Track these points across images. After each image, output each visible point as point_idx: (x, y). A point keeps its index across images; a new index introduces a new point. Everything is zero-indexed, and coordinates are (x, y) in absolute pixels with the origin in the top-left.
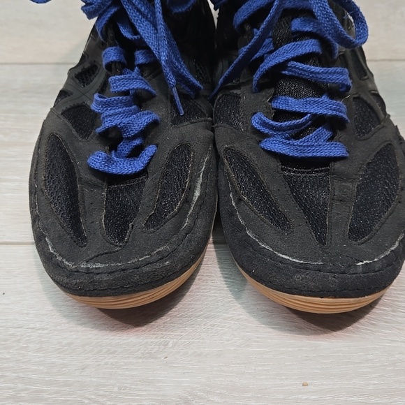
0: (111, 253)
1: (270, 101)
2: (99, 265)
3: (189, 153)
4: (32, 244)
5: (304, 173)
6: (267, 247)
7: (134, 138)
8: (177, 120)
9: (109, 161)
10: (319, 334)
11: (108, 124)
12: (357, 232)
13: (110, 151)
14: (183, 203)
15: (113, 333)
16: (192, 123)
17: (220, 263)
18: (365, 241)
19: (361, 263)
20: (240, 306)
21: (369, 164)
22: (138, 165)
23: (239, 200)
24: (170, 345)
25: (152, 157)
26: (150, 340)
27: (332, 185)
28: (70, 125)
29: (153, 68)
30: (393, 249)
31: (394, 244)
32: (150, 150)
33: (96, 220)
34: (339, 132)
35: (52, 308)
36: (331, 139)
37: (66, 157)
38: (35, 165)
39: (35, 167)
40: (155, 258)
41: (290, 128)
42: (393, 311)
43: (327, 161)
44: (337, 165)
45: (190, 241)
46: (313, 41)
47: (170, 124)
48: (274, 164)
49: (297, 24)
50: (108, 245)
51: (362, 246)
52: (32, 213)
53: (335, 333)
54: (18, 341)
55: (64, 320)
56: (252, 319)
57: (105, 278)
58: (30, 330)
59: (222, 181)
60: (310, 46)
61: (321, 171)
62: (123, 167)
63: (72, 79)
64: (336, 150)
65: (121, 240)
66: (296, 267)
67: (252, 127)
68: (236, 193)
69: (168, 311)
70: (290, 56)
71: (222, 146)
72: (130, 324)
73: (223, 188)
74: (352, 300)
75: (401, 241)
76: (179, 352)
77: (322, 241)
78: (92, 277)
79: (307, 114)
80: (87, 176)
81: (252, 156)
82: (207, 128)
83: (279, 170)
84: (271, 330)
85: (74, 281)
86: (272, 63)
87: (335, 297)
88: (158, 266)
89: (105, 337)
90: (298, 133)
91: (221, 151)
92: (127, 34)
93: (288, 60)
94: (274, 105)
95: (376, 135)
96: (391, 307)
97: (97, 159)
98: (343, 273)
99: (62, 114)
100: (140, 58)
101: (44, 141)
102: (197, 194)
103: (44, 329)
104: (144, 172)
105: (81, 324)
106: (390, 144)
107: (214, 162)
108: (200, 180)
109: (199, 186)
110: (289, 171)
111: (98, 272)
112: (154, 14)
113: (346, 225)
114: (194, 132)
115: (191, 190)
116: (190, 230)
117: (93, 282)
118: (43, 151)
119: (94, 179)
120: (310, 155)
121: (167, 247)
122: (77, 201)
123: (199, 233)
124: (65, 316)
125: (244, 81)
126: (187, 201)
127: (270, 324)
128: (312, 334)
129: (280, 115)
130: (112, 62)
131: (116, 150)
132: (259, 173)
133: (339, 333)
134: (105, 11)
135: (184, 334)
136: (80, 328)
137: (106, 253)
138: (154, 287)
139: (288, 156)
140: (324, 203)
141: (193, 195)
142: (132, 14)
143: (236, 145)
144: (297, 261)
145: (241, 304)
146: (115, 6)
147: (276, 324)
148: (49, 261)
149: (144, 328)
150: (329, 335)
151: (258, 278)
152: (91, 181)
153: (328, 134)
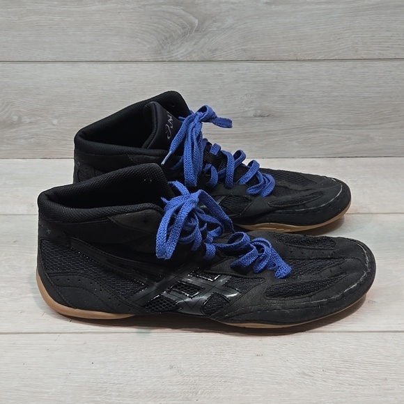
58: (111, 385)
76: (205, 397)
103: (120, 384)
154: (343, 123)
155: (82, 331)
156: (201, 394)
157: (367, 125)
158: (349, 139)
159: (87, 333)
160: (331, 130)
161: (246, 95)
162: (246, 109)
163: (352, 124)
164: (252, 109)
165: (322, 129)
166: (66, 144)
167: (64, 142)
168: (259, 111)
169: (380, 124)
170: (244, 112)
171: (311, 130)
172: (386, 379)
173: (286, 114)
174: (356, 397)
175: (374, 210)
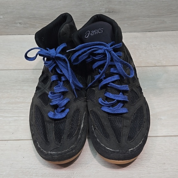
0: (57, 148)
1: (104, 94)
2: (54, 153)
3: (79, 112)
4: (31, 140)
5: (115, 117)
6: (103, 145)
7: (62, 107)
8: (75, 100)
9: (55, 115)
10: (119, 169)
11: (54, 103)
12: (130, 138)
13: (55, 110)
14: (78, 130)
15: (58, 170)
16: (80, 100)
17: (89, 145)
18: (132, 141)
19: (130, 150)
20: (95, 160)
21: (135, 113)
22: (63, 115)
23: (95, 129)
24: (75, 173)
25: (68, 113)
26: (69, 172)
27: (123, 121)
28: (41, 101)
29: (67, 81)
30: (140, 144)
31: (141, 142)
32: (67, 110)
33: (52, 136)
34: (125, 104)
35: (39, 162)
36: (123, 107)
37: (41, 113)
38: (31, 115)
39: (31, 116)
40: (70, 150)
41: (110, 104)
42: (141, 161)
43: (121, 114)
44: (125, 115)
45: (80, 142)
46: (117, 76)
47: (73, 101)
48: (105, 115)
49: (112, 70)
50: (56, 145)
51: (131, 143)
52: (31, 132)
53: (124, 168)
54: (30, 173)
55: (43, 166)
56: (99, 164)
57: (56, 156)
58: (33, 169)
59: (90, 121)
60: (116, 77)
61: (120, 117)
62: (59, 116)
63: (40, 82)
64: (124, 110)
65: (60, 143)
66: (111, 152)
67: (99, 102)
68: (94, 126)
69: (74, 162)
70: (110, 81)
71: (90, 109)
72: (62, 167)
73: (90, 123)
74: (127, 161)
75: (143, 141)
76: (78, 175)
77: (119, 142)
78: (52, 156)
79: (115, 100)
80: (48, 119)
81: (99, 113)
82: (85, 101)
83: (107, 116)
84: (105, 168)
85: (47, 157)
86: (105, 83)
87: (123, 160)
88: (71, 152)
89: (55, 171)
90: (113, 105)
91: (89, 111)
92: (59, 72)
93: (110, 82)
94: (106, 95)
95: (137, 103)
96: (141, 159)
97: (51, 115)
98: (125, 153)
99: (39, 97)
100: (63, 79)
101: (34, 107)
102: (82, 126)
103: (37, 169)
104: (65, 117)
105: (48, 167)
106: (142, 106)
107: (87, 114)
108: (83, 121)
109: (83, 123)
110: (110, 117)
111: (54, 155)
112: (67, 66)
113: (127, 135)
114: (80, 104)
115: (80, 125)
116: (80, 139)
117: (53, 158)
118: (33, 110)
119: (50, 120)
120: (116, 113)
121: (74, 146)
122: (45, 129)
123: (83, 140)
124: (43, 164)
125: (96, 85)
126: (79, 129)
127: (105, 166)
128: (117, 169)
129: (107, 99)
130: (54, 80)
131: (56, 110)
132: (101, 119)
133: (125, 168)
134: (52, 65)
135: (79, 170)
136: (48, 168)
137: (56, 148)
138: (70, 158)
139: (110, 113)
140: (121, 127)
141: (81, 127)
142: (60, 67)
143: (94, 109)
144: (112, 150)
145: (96, 159)
146: (55, 64)
147: (106, 166)
148: (38, 150)
149: (67, 168)
150: (122, 169)
151: (101, 154)
152: (49, 121)
153: (122, 105)
154: (151, 15)
155: (18, 139)
156: (76, 174)
157: (163, 15)
158: (154, 22)
159: (21, 140)
160: (144, 18)
161: (101, 1)
162: (101, 9)
163: (156, 15)
164: (104, 8)
165: (140, 18)
166: (9, 28)
167: (7, 27)
168: (108, 10)
169: (170, 15)
170: (100, 10)
171: (134, 19)
172: (165, 163)
173: (121, 11)
174: (150, 174)
175: (164, 63)
